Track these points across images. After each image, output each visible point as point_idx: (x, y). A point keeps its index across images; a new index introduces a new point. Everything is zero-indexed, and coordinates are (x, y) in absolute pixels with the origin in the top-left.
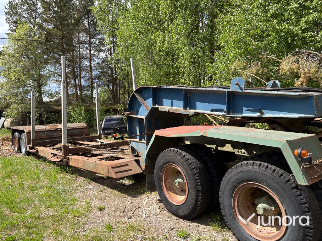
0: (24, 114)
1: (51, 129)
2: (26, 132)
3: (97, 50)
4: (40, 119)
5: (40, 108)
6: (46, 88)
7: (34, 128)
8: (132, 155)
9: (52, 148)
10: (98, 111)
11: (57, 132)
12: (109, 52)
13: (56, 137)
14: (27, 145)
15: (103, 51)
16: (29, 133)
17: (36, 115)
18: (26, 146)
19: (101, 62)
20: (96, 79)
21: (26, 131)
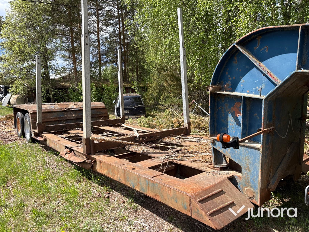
0: (30, 91)
1: (62, 109)
2: (30, 113)
3: (105, 24)
4: (47, 96)
5: (47, 84)
6: (53, 63)
7: (40, 108)
8: (216, 166)
9: (64, 136)
10: (121, 88)
11: (69, 113)
12: (118, 26)
13: (68, 120)
14: (32, 130)
15: (110, 25)
16: (34, 114)
17: (42, 92)
18: (31, 132)
19: (108, 37)
20: (103, 55)
21: (30, 111)
